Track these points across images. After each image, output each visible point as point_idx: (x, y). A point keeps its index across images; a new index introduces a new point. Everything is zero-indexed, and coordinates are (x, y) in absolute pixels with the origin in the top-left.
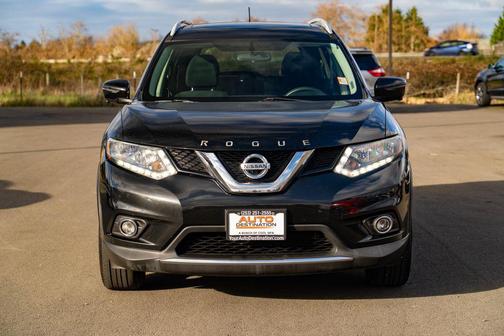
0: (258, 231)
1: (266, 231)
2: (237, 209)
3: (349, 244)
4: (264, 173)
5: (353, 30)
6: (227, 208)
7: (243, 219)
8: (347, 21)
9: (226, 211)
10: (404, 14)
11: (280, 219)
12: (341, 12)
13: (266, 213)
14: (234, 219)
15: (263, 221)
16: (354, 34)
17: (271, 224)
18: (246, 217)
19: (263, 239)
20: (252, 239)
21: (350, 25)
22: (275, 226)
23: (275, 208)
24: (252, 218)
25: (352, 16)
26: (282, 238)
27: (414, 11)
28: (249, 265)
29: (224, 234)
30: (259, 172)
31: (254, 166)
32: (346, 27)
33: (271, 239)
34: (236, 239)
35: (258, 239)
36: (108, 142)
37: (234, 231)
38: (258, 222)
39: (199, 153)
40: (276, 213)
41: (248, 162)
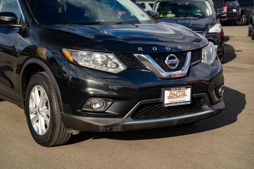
0: (178, 100)
1: (182, 99)
2: (169, 87)
6: (163, 87)
7: (171, 93)
9: (163, 89)
11: (188, 91)
13: (183, 89)
14: (167, 94)
15: (181, 93)
17: (184, 95)
18: (173, 92)
19: (181, 104)
20: (176, 104)
23: (186, 85)
24: (176, 92)
26: (189, 103)
29: (162, 102)
31: (173, 61)
33: (184, 103)
34: (168, 105)
35: (178, 104)
36: (66, 51)
37: (167, 101)
38: (178, 95)
39: (136, 55)
40: (187, 88)
41: (169, 59)
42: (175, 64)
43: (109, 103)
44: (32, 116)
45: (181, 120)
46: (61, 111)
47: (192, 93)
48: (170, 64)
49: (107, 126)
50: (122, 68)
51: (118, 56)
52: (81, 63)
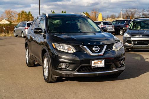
0: (98, 65)
1: (100, 65)
2: (94, 60)
3: (117, 67)
4: (99, 50)
5: (15, 17)
6: (91, 59)
7: (95, 62)
8: (13, 14)
9: (91, 60)
10: (27, 13)
11: (103, 62)
12: (11, 12)
13: (100, 60)
14: (93, 62)
15: (100, 62)
16: (15, 18)
17: (101, 63)
21: (14, 16)
22: (102, 63)
23: (102, 59)
24: (97, 62)
25: (14, 13)
26: (104, 66)
27: (30, 12)
28: (96, 74)
29: (91, 66)
30: (98, 50)
31: (96, 49)
32: (13, 16)
34: (93, 67)
35: (98, 67)
36: (53, 44)
37: (93, 65)
38: (98, 63)
39: (81, 46)
40: (103, 60)
41: (95, 48)
42: (97, 50)
43: (68, 65)
44: (44, 70)
45: (100, 73)
46: (51, 68)
47: (105, 62)
48: (95, 50)
49: (67, 75)
50: (75, 51)
51: (73, 46)
52: (58, 49)
